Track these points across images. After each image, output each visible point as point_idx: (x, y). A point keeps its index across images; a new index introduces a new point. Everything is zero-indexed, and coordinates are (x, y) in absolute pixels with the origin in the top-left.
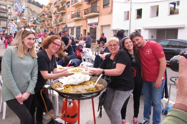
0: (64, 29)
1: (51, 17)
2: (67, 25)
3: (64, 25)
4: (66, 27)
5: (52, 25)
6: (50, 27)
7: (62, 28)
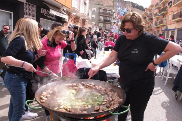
0: (164, 31)
1: (152, 19)
2: (167, 27)
3: (164, 26)
4: (166, 29)
5: (152, 27)
6: (150, 30)
7: (162, 30)
